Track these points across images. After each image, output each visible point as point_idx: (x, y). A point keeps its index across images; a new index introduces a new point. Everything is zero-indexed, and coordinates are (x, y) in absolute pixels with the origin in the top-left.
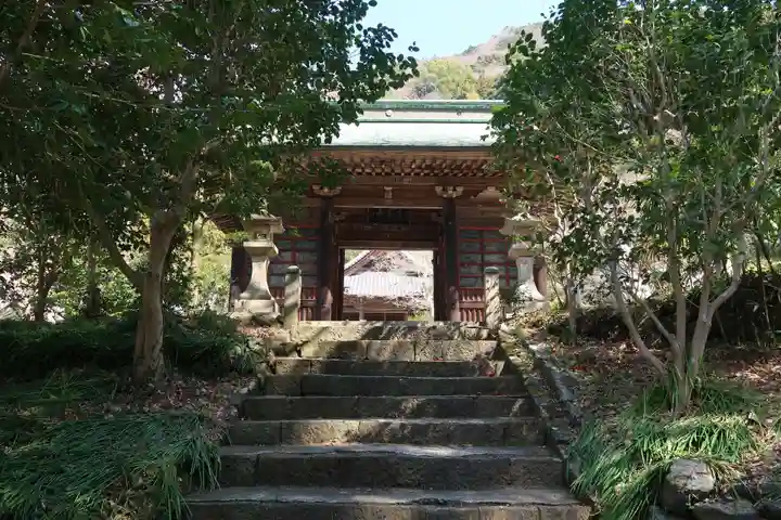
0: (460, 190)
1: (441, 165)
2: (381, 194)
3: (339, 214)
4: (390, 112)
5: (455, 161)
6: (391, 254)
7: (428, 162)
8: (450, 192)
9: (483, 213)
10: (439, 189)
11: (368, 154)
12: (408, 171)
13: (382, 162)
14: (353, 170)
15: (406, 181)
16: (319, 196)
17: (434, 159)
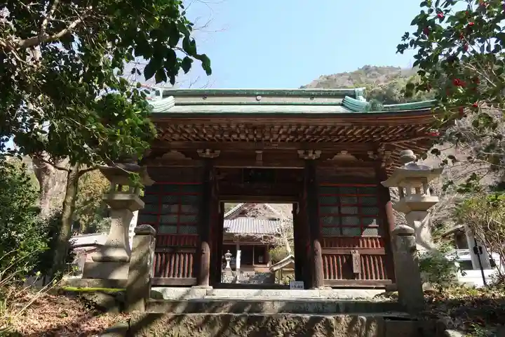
0: (318, 153)
1: (304, 131)
2: (253, 158)
3: (219, 174)
4: (259, 98)
5: (317, 127)
6: (258, 206)
7: (293, 129)
8: (310, 155)
9: (338, 172)
10: (301, 152)
11: (243, 121)
12: (276, 136)
13: (254, 128)
14: (230, 136)
15: (275, 146)
16: (202, 158)
17: (299, 125)
